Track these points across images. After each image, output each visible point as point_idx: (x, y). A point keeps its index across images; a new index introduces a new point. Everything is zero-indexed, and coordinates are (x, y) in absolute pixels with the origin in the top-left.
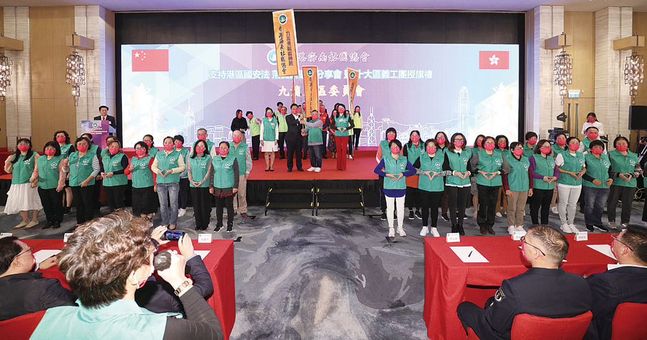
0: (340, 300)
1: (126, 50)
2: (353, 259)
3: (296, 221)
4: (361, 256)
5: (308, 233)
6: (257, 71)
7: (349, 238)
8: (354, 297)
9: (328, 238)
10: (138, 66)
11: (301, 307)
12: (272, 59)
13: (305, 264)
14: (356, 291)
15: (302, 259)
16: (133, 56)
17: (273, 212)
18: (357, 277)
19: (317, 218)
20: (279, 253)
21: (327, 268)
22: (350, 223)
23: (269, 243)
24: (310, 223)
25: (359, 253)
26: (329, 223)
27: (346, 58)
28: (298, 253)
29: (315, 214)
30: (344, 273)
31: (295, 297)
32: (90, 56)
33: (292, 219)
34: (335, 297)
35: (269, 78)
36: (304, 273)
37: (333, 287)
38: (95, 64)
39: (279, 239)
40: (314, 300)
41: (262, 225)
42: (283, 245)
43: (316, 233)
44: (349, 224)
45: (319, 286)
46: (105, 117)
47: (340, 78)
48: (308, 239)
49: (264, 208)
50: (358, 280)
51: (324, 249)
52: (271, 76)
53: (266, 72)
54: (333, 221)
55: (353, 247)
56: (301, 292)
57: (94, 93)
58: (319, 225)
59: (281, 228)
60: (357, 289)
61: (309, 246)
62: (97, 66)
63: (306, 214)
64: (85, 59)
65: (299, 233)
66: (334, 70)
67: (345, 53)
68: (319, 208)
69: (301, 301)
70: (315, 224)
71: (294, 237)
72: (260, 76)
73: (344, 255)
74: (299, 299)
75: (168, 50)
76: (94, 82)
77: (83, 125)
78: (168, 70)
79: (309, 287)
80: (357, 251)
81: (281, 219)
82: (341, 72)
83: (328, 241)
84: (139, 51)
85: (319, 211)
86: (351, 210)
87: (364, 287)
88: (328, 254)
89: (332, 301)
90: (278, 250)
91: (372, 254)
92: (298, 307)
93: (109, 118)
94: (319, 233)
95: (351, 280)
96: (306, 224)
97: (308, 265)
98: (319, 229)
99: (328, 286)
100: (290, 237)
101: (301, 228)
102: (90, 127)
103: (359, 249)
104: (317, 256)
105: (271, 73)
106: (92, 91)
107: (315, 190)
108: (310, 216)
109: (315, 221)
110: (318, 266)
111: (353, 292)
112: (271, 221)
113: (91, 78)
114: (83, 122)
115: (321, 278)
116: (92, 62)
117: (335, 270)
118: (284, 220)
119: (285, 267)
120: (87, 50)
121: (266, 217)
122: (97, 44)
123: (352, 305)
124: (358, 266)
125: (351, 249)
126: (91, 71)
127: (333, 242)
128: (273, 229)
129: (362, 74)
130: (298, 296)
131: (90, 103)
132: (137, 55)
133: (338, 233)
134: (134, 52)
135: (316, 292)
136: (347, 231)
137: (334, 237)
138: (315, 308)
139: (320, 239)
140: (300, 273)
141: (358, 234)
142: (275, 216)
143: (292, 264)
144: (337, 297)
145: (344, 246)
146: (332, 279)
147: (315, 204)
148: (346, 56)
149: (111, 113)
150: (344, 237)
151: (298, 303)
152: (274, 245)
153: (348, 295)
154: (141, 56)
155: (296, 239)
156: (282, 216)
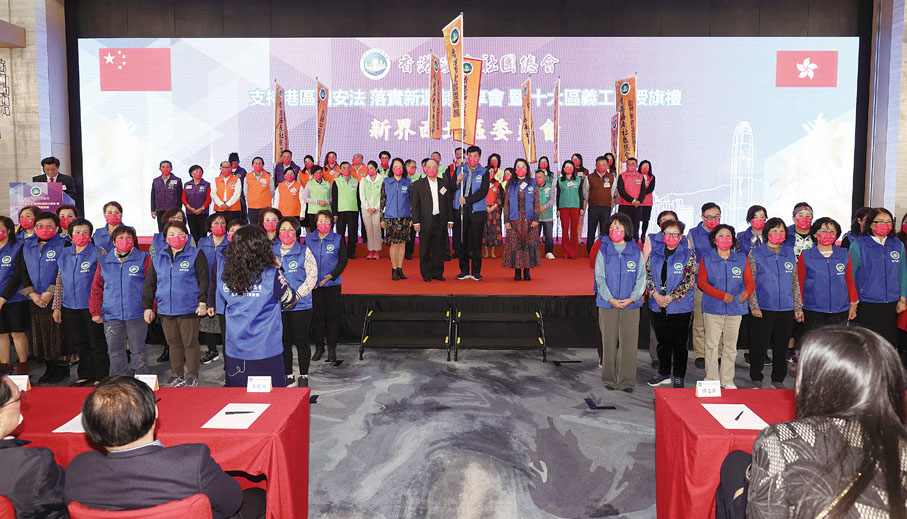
0: (499, 502)
1: (89, 50)
2: (523, 436)
3: (418, 370)
4: (538, 431)
5: (442, 389)
6: (341, 91)
7: (516, 399)
8: (527, 497)
9: (477, 398)
10: (111, 80)
11: (429, 512)
12: (369, 68)
13: (438, 442)
14: (530, 487)
15: (430, 433)
16: (102, 60)
17: (375, 353)
18: (531, 465)
19: (457, 365)
20: (388, 423)
21: (477, 449)
22: (520, 374)
23: (370, 406)
24: (443, 373)
25: (535, 425)
26: (479, 374)
27: (514, 67)
28: (423, 424)
29: (452, 357)
30: (508, 458)
31: (419, 496)
32: (18, 61)
33: (411, 367)
34: (490, 497)
35: (363, 104)
36: (434, 457)
37: (488, 481)
38: (28, 76)
39: (387, 400)
40: (453, 501)
41: (355, 375)
42: (396, 410)
43: (456, 390)
44: (516, 375)
45: (462, 478)
46: (55, 178)
47: (500, 104)
48: (441, 400)
49: (358, 347)
50: (533, 471)
51: (471, 418)
52: (368, 101)
53: (359, 93)
54: (486, 370)
55: (523, 415)
56: (429, 487)
57: (27, 133)
58: (461, 378)
59: (391, 382)
60: (531, 483)
61: (443, 413)
62: (32, 80)
63: (437, 357)
64: (8, 65)
65: (425, 389)
66: (490, 90)
67: (512, 57)
68: (462, 347)
69: (430, 502)
70: (453, 374)
71: (412, 396)
72: (347, 101)
73: (509, 428)
74: (426, 498)
75: (168, 50)
76: (27, 110)
77: (12, 191)
78: (169, 88)
79: (444, 481)
80: (531, 422)
81: (389, 366)
82: (503, 93)
83: (477, 404)
84: (113, 52)
85: (462, 353)
86: (520, 352)
87: (545, 480)
88: (477, 426)
89: (485, 503)
90: (386, 418)
91: (559, 426)
92: (425, 511)
93: (61, 179)
94: (461, 390)
95: (520, 470)
96: (437, 375)
97: (442, 444)
98: (460, 384)
99: (478, 479)
100: (408, 397)
101: (428, 381)
102: (27, 194)
103: (535, 419)
104: (458, 430)
105: (368, 95)
106: (23, 127)
107: (453, 314)
108: (444, 361)
109: (453, 370)
110: (459, 446)
111: (524, 489)
112: (370, 369)
113: (21, 103)
114: (13, 185)
115: (465, 465)
116: (21, 71)
117: (490, 452)
118: (395, 368)
119: (399, 448)
120: (11, 47)
121: (363, 363)
122: (30, 37)
123: (521, 509)
124: (533, 447)
125: (519, 417)
126: (22, 89)
127: (488, 406)
128: (375, 384)
129: (545, 96)
130: (424, 494)
131: (21, 152)
132: (109, 59)
133: (496, 391)
134: (103, 53)
135: (456, 487)
136: (513, 388)
137: (487, 398)
138: (455, 514)
139: (464, 400)
140: (427, 456)
141: (534, 394)
142: (378, 362)
143: (413, 440)
144: (496, 498)
145: (508, 413)
146: (486, 468)
147: (452, 340)
148: (513, 61)
149: (64, 169)
150: (508, 399)
151: (425, 505)
152: (377, 410)
153: (514, 494)
154: (118, 60)
155: (420, 400)
156: (391, 361)
